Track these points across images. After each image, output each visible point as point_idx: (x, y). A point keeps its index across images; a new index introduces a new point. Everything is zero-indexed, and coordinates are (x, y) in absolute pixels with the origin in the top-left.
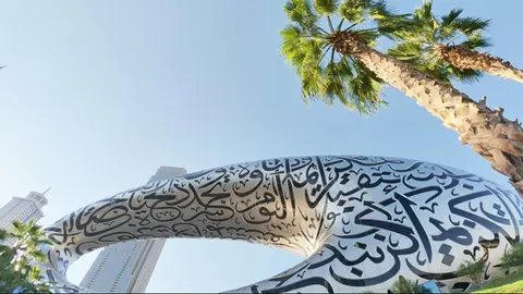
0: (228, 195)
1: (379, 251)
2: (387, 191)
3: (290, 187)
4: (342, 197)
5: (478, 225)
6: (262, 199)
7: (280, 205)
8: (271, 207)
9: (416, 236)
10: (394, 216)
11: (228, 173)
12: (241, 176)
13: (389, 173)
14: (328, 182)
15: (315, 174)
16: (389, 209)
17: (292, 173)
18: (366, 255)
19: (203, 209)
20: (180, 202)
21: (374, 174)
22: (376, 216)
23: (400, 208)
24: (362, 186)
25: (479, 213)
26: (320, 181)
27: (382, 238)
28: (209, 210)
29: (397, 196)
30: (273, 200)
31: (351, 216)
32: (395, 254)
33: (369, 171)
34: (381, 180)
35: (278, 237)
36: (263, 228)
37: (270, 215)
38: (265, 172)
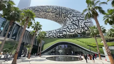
0: (50, 12)
1: (73, 28)
2: (76, 18)
3: (61, 13)
4: (69, 17)
5: (86, 27)
6: (56, 14)
7: (59, 16)
8: (57, 16)
9: (78, 27)
10: (76, 23)
11: (50, 8)
12: (52, 9)
13: (77, 15)
14: (68, 14)
15: (66, 12)
16: (76, 21)
17: (62, 11)
18: (71, 28)
20: (40, 12)
21: (75, 15)
22: (74, 22)
23: (77, 22)
24: (73, 16)
25: (87, 25)
26: (67, 14)
27: (74, 26)
28: (45, 14)
29: (78, 19)
30: (58, 15)
32: (75, 29)
33: (75, 14)
34: (76, 16)
35: (57, 21)
36: (55, 19)
37: (57, 17)
38: (57, 9)
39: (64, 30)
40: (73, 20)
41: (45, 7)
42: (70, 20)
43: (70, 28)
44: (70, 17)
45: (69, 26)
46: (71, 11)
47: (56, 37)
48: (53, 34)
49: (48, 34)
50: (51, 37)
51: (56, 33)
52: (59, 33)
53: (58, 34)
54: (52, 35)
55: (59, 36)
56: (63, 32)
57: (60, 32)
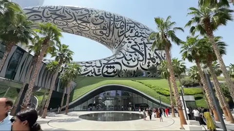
0: (89, 23)
1: (135, 59)
2: (142, 40)
3: (114, 27)
4: (129, 37)
5: (158, 59)
6: (102, 28)
7: (108, 32)
8: (105, 32)
9: (144, 57)
10: (141, 49)
11: (90, 13)
12: (96, 17)
13: (144, 34)
14: (127, 30)
15: (123, 25)
16: (140, 46)
17: (116, 22)
18: (131, 59)
19: (77, 25)
20: (68, 19)
21: (140, 33)
22: (137, 47)
23: (143, 47)
24: (136, 36)
25: (160, 55)
26: (124, 29)
27: (136, 55)
28: (80, 26)
29: (144, 42)
30: (106, 30)
31: (130, 45)
32: (138, 61)
33: (139, 31)
34: (141, 36)
35: (104, 41)
36: (99, 37)
37: (103, 34)
38: (105, 18)
39: (117, 61)
40: (135, 42)
41: (80, 11)
42: (130, 42)
43: (128, 57)
45: (127, 53)
46: (133, 25)
47: (101, 74)
48: (94, 69)
49: (84, 68)
50: (90, 74)
51: (100, 67)
52: (107, 67)
53: (105, 69)
54: (93, 71)
55: (106, 74)
56: (115, 65)
57: (109, 66)
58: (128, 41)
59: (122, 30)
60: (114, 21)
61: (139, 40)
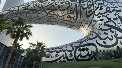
0: (56, 10)
1: (112, 36)
2: (116, 14)
3: (80, 9)
6: (69, 12)
7: (75, 15)
8: (72, 16)
10: (117, 25)
12: (61, 3)
13: (117, 7)
14: (95, 8)
15: (90, 5)
16: (116, 21)
17: (82, 4)
18: (107, 37)
19: (46, 15)
20: (38, 11)
21: (112, 7)
22: (111, 23)
23: (120, 22)
24: (107, 11)
26: (92, 8)
27: (113, 32)
29: (119, 16)
30: (73, 13)
31: (102, 22)
32: (117, 38)
35: (72, 25)
36: (67, 22)
37: (71, 18)
38: (71, 2)
39: (89, 42)
40: (108, 18)
41: (47, 2)
42: (102, 20)
43: (103, 36)
44: (99, 13)
45: (100, 32)
46: (101, 2)
47: (73, 59)
48: (66, 54)
49: (55, 53)
50: (62, 59)
51: (72, 50)
52: (80, 50)
53: (78, 53)
54: (64, 56)
55: (79, 58)
56: (88, 47)
57: (82, 48)
58: (99, 19)
59: (90, 10)
60: (80, 2)
61: (112, 15)
